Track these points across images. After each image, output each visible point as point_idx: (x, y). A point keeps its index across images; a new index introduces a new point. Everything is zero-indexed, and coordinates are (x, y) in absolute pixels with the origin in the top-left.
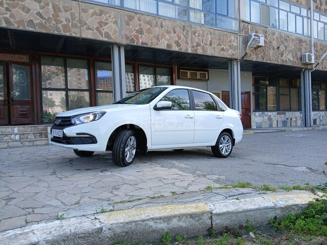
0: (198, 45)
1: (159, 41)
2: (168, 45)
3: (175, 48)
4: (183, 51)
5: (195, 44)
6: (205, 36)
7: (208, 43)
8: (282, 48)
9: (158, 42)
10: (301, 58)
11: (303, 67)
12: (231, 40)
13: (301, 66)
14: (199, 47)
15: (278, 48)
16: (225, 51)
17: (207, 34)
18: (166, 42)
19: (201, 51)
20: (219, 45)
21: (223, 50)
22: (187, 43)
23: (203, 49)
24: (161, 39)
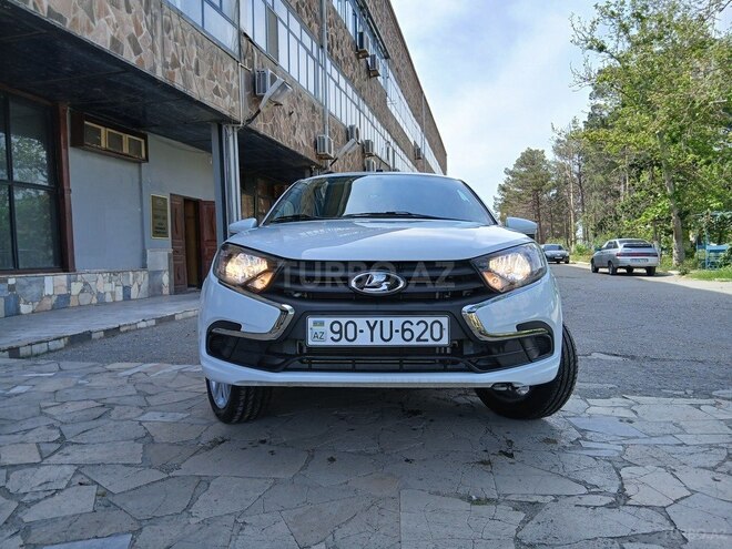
0: (175, 64)
1: (93, 22)
2: (113, 39)
3: (129, 56)
4: (146, 69)
5: (169, 60)
6: (187, 43)
7: (193, 66)
8: (294, 116)
9: (92, 24)
10: (316, 142)
11: (316, 161)
12: (229, 72)
13: (314, 159)
14: (176, 70)
15: (290, 114)
16: (219, 95)
17: (191, 43)
18: (110, 32)
19: (181, 83)
20: (211, 77)
21: (216, 91)
22: (153, 48)
23: (185, 78)
24: (99, 17)
